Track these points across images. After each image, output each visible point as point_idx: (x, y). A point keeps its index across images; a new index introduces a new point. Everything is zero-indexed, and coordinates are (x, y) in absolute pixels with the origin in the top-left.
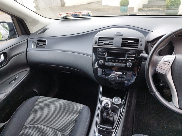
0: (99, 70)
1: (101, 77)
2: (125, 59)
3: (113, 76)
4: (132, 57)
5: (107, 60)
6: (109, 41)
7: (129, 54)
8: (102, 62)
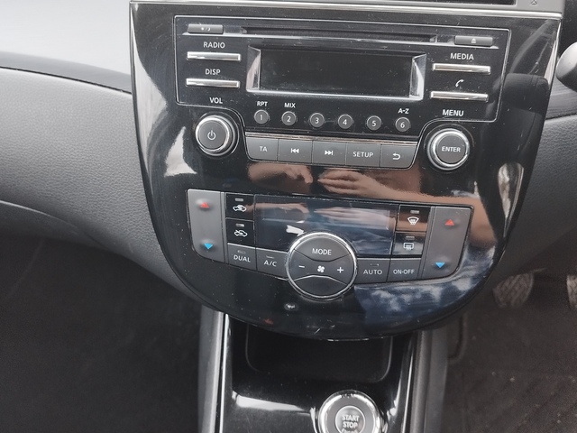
0: (200, 202)
1: (218, 256)
2: (412, 98)
3: (316, 251)
4: (472, 81)
5: (261, 117)
7: (442, 55)
8: (221, 132)
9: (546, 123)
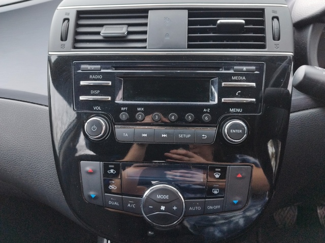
0: (88, 169)
1: (99, 202)
2: (211, 103)
3: (159, 197)
4: (245, 92)
5: (124, 116)
6: (129, 25)
7: (228, 78)
9: (291, 115)
